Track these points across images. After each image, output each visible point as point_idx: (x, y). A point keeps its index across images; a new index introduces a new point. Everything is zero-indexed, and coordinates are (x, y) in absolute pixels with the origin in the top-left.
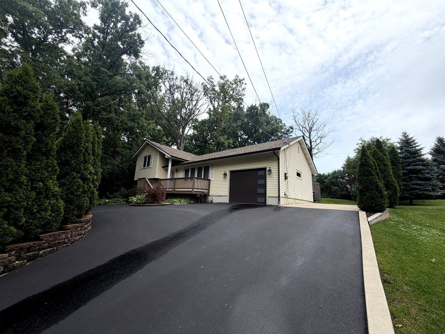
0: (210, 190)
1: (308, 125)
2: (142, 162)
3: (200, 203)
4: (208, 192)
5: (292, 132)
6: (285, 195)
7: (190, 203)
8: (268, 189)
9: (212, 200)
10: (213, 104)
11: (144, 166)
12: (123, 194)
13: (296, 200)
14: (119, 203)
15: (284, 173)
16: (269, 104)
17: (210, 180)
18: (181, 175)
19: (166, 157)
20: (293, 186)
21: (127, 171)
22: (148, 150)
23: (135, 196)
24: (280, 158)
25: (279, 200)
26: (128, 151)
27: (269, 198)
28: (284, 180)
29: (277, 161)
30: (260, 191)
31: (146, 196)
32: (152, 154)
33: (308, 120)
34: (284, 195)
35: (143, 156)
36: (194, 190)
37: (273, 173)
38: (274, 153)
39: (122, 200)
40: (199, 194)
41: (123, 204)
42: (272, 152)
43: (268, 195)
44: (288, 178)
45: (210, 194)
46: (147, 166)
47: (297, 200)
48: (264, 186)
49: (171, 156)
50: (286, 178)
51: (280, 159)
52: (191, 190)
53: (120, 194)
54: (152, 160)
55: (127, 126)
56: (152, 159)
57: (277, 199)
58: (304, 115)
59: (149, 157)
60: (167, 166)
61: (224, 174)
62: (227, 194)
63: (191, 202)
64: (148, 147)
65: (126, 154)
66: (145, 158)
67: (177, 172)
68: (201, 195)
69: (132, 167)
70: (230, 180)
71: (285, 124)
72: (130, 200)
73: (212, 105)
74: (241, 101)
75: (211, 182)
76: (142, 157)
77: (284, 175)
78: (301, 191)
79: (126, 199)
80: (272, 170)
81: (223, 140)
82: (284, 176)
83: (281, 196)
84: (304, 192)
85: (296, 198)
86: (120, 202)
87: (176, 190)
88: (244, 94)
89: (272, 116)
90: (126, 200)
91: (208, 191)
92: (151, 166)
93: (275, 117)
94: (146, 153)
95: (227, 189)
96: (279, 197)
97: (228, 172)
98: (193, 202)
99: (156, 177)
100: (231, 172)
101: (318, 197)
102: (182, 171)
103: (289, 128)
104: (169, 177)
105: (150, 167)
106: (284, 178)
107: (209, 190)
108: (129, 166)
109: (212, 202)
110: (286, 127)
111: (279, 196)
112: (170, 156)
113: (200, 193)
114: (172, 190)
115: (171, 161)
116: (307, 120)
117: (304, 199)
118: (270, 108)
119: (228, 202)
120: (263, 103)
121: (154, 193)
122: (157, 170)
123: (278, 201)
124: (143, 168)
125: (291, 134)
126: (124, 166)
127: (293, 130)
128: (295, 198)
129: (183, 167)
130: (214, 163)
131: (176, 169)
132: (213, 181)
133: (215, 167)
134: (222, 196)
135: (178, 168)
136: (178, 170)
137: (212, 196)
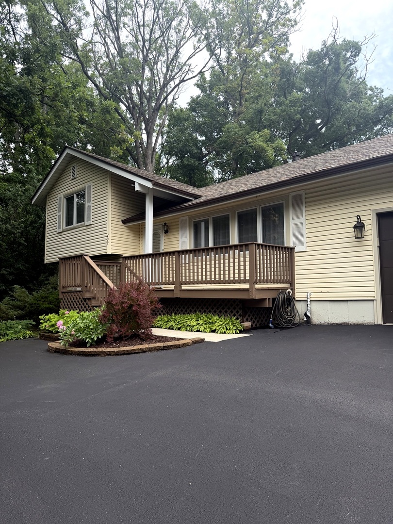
0: (296, 281)
2: (60, 211)
3: (275, 327)
4: (292, 290)
9: (307, 314)
10: (216, 55)
11: (69, 222)
12: (19, 303)
14: (14, 336)
17: (291, 250)
19: (137, 188)
21: (22, 240)
22: (74, 175)
23: (57, 313)
26: (19, 185)
31: (102, 319)
32: (89, 187)
35: (62, 195)
39: (20, 327)
40: (269, 299)
41: (25, 338)
45: (298, 296)
46: (78, 222)
49: (155, 183)
53: (13, 306)
54: (90, 205)
55: (8, 89)
56: (89, 201)
59: (81, 195)
60: (142, 216)
61: (355, 227)
62: (372, 294)
63: (245, 325)
64: (74, 167)
65: (14, 195)
66: (70, 200)
68: (274, 300)
69: (34, 228)
70: (381, 246)
72: (44, 326)
75: (296, 255)
76: (60, 198)
79: (31, 321)
86: (15, 332)
87: (184, 287)
88: (295, 21)
90: (31, 324)
92: (89, 219)
94: (68, 187)
95: (372, 279)
98: (248, 324)
99: (109, 252)
100: (383, 217)
102: (183, 227)
104: (149, 250)
105: (87, 223)
107: (292, 283)
108: (26, 227)
109: (311, 321)
112: (149, 185)
113: (271, 295)
114: (172, 287)
119: (380, 321)
120: (344, 40)
121: (131, 306)
122: (109, 231)
124: (65, 227)
126: (14, 227)
129: (187, 218)
130: (302, 192)
131: (165, 224)
132: (306, 251)
133: (307, 204)
134: (349, 302)
135: (171, 221)
136: (171, 228)
137: (309, 301)
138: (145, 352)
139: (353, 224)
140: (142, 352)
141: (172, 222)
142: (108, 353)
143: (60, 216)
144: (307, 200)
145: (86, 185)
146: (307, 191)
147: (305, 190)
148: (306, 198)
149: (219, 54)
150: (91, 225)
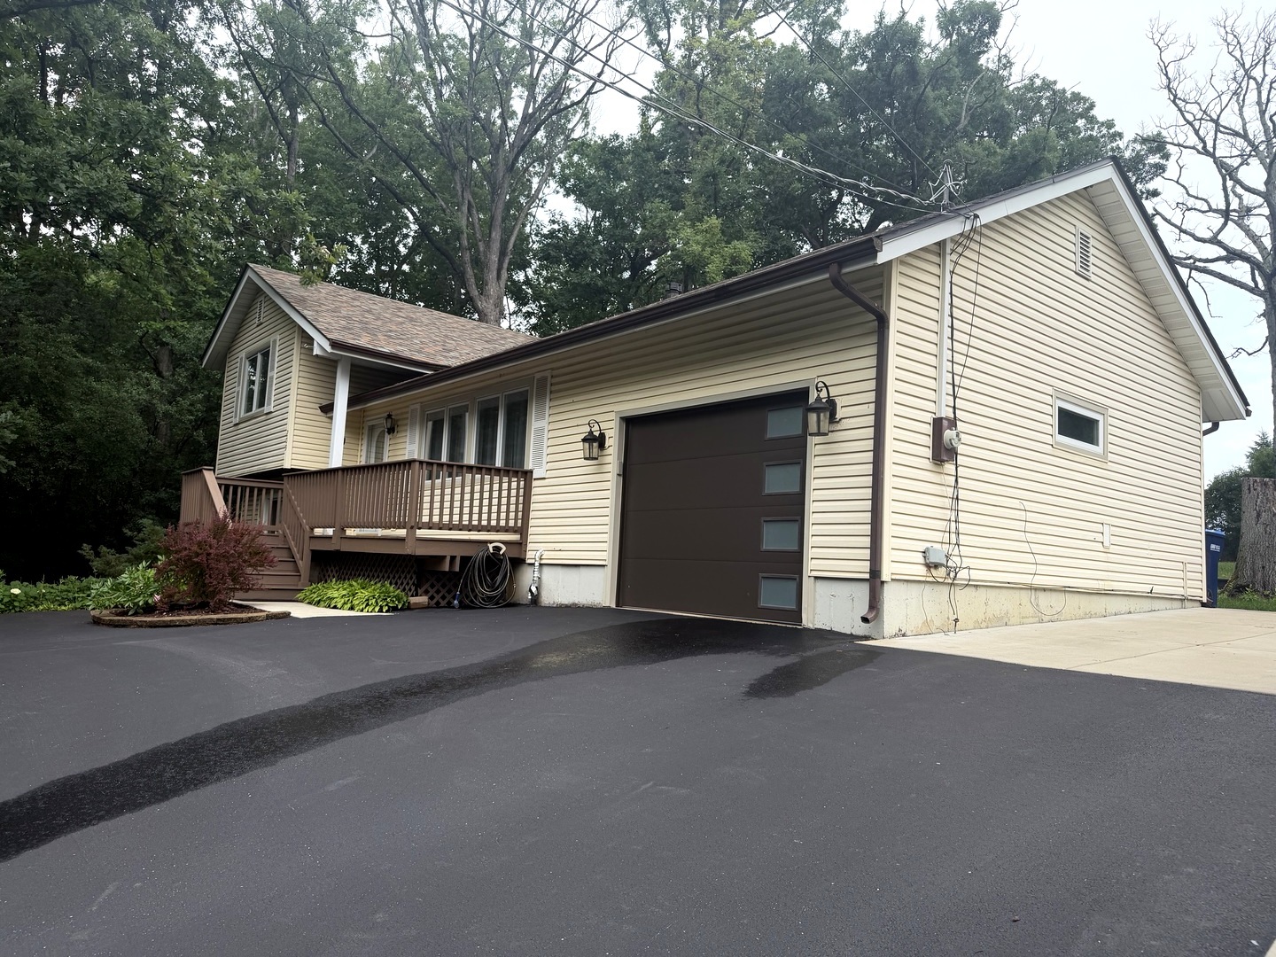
0: (531, 531)
1: (1262, 113)
2: (239, 385)
3: (463, 606)
4: (521, 545)
5: (1159, 169)
6: (930, 566)
7: (408, 607)
8: (810, 529)
9: (534, 589)
10: (660, 44)
11: (249, 405)
13: (1041, 595)
15: (929, 418)
16: (999, 6)
17: (530, 474)
18: (411, 446)
19: (316, 350)
20: (1016, 503)
22: (259, 318)
24: (894, 315)
25: (875, 603)
27: (819, 583)
28: (927, 464)
29: (874, 339)
30: (773, 538)
32: (275, 341)
33: (1259, 86)
34: (922, 570)
35: (243, 355)
36: (421, 533)
37: (845, 424)
38: (836, 282)
40: (453, 558)
42: (827, 276)
43: (811, 566)
44: (961, 449)
45: (530, 556)
46: (258, 406)
47: (1054, 596)
48: (793, 508)
49: (334, 344)
50: (943, 453)
51: (894, 325)
52: (402, 532)
54: (273, 374)
56: (273, 369)
57: (863, 591)
58: (1237, 53)
59: (265, 355)
61: (584, 440)
62: (604, 555)
63: (414, 600)
64: (261, 303)
66: (252, 364)
67: (391, 430)
68: (465, 560)
70: (626, 473)
71: (1110, 124)
73: (656, 47)
74: (831, 10)
75: (535, 483)
76: (241, 359)
77: (929, 429)
78: (1099, 537)
80: (839, 402)
81: (698, 243)
82: (929, 441)
83: (885, 576)
84: (1115, 540)
85: (1038, 581)
89: (1031, 79)
91: (515, 537)
92: (269, 404)
93: (1047, 85)
94: (254, 338)
95: (605, 529)
96: (875, 580)
97: (612, 424)
98: (423, 599)
99: (288, 465)
100: (631, 423)
101: (1259, 563)
102: (413, 424)
103: (1138, 147)
105: (267, 409)
106: (929, 453)
107: (523, 530)
109: (535, 600)
110: (1122, 144)
111: (875, 572)
112: (328, 348)
113: (460, 552)
115: (343, 372)
116: (1252, 84)
117: (1116, 586)
118: (1002, 31)
119: (612, 602)
123: (863, 609)
124: (242, 415)
125: (1151, 186)
127: (1166, 156)
128: (1027, 579)
129: (418, 406)
130: (548, 374)
131: (389, 416)
132: (544, 478)
133: (553, 396)
134: (582, 569)
135: (399, 412)
136: (399, 423)
137: (537, 564)
138: (189, 625)
139: (583, 436)
140: (185, 626)
141: (402, 414)
142: (139, 624)
143: (238, 392)
144: (554, 388)
145: (271, 338)
146: (555, 372)
147: (552, 369)
148: (552, 385)
149: (666, 42)
150: (271, 412)
